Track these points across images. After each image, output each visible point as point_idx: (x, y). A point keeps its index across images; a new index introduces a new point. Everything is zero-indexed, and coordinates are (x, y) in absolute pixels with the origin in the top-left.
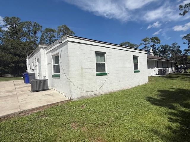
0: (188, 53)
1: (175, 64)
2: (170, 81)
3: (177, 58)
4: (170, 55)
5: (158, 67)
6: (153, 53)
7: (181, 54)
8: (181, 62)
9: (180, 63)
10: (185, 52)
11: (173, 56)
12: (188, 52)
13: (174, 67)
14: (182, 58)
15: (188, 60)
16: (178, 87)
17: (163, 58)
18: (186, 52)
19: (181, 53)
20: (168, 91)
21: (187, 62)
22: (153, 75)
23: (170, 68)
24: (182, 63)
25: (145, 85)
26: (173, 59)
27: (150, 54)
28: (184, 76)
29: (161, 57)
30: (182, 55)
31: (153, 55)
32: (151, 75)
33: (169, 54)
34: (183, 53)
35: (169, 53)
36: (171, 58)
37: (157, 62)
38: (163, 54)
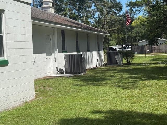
0: (134, 13)
1: (107, 41)
2: (93, 89)
3: (111, 24)
4: (96, 16)
5: (64, 50)
6: (51, 5)
7: (121, 13)
8: (121, 36)
9: (119, 38)
10: (129, 8)
11: (103, 18)
12: (134, 10)
13: (105, 48)
14: (122, 25)
15: (135, 30)
16: (109, 107)
17: (79, 22)
18: (131, 9)
19: (120, 10)
20: (86, 120)
21: (134, 35)
22: (53, 73)
23: (95, 53)
24: (122, 39)
25: (27, 106)
26: (103, 26)
27: (44, 5)
28: (125, 75)
29: (74, 18)
30: (122, 16)
31: (52, 11)
32: (45, 76)
33: (94, 12)
34: (125, 10)
35: (93, 8)
36: (98, 22)
37: (63, 32)
38: (78, 10)
